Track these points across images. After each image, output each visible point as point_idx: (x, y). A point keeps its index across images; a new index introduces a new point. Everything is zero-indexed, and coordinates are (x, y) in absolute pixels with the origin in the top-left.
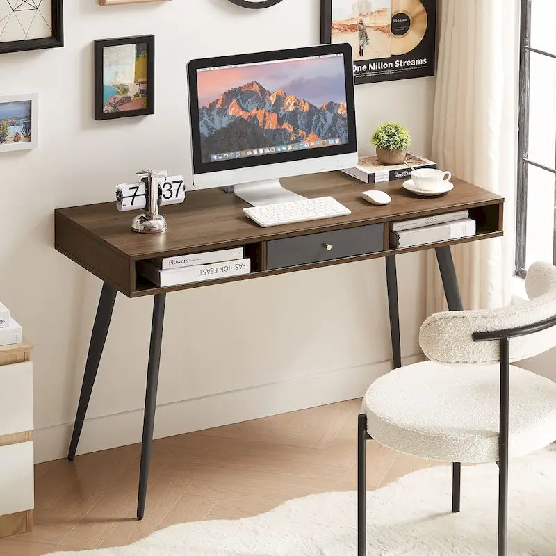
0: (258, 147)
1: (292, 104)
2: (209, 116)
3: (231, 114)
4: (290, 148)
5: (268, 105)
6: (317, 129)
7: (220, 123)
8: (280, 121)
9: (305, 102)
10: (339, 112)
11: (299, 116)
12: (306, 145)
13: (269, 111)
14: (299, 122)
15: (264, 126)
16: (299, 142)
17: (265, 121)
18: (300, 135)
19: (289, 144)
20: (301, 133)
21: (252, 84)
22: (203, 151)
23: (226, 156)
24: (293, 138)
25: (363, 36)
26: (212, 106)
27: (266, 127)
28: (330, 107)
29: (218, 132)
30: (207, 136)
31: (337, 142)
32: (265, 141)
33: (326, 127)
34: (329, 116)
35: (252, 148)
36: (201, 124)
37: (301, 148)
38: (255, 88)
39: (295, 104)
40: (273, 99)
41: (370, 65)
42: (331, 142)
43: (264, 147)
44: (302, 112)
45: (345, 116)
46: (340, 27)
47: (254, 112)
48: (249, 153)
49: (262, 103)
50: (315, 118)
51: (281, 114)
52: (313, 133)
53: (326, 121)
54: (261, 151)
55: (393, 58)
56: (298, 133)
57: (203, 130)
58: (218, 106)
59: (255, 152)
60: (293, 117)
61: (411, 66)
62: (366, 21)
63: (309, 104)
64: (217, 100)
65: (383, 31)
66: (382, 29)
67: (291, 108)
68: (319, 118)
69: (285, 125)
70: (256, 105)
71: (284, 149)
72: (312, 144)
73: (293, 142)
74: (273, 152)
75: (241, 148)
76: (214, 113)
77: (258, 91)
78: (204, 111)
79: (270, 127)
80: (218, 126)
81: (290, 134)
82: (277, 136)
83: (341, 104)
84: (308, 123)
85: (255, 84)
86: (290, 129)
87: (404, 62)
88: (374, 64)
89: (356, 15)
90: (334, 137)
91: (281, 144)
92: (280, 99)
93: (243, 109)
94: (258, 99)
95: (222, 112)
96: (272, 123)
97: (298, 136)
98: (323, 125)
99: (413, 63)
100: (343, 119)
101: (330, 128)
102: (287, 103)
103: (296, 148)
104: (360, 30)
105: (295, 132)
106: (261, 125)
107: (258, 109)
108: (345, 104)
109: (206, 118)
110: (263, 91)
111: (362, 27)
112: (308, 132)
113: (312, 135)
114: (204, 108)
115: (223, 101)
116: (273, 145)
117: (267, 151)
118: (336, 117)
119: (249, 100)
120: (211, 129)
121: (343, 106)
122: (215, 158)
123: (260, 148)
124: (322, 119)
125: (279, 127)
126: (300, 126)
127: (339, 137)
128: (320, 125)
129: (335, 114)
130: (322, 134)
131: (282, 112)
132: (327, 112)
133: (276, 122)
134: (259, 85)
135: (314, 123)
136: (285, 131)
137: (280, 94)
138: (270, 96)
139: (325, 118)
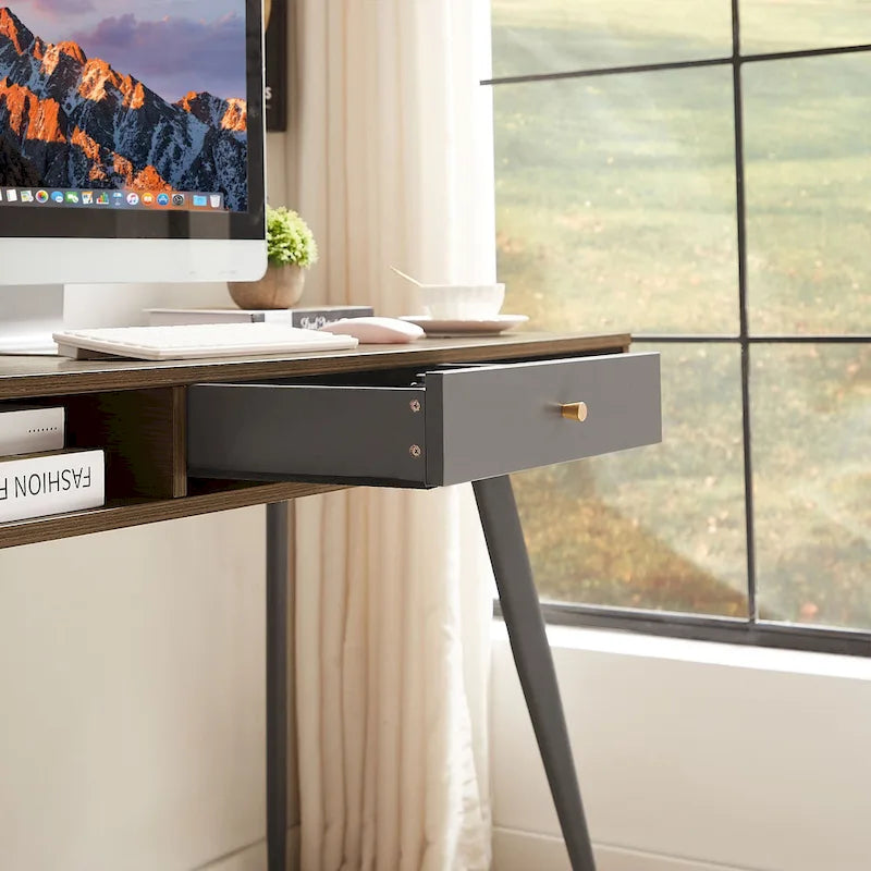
1: (100, 85)
4: (87, 200)
5: (35, 76)
6: (163, 160)
8: (65, 123)
9: (134, 82)
10: (226, 123)
11: (116, 117)
12: (131, 197)
13: (38, 93)
14: (117, 134)
15: (22, 128)
16: (113, 187)
17: (25, 117)
18: (116, 167)
19: (86, 187)
20: (119, 163)
24: (97, 173)
27: (29, 135)
28: (203, 106)
31: (215, 202)
32: (24, 173)
33: (188, 160)
34: (198, 130)
37: (117, 206)
38: (5, 26)
39: (108, 85)
40: (50, 63)
42: (199, 203)
43: (21, 184)
44: (125, 109)
45: (242, 136)
50: (158, 128)
51: (69, 106)
52: (150, 168)
53: (188, 142)
54: (12, 196)
56: (110, 163)
60: (101, 117)
63: (146, 90)
67: (97, 94)
68: (168, 131)
69: (79, 138)
70: (6, 70)
71: (72, 198)
72: (148, 198)
73: (96, 186)
74: (42, 203)
77: (13, 37)
79: (39, 136)
81: (91, 162)
82: (56, 163)
83: (231, 102)
84: (140, 139)
85: (4, 17)
86: (92, 149)
90: (206, 187)
91: (65, 185)
92: (69, 67)
94: (10, 57)
96: (43, 126)
97: (110, 169)
98: (178, 151)
100: (236, 144)
101: (197, 165)
102: (86, 79)
103: (103, 200)
105: (107, 163)
106: (15, 126)
107: (9, 84)
108: (243, 106)
110: (25, 37)
112: (139, 165)
113: (149, 173)
116: (42, 185)
117: (28, 197)
118: (215, 136)
123: (11, 186)
124: (177, 138)
125: (62, 138)
126: (119, 146)
127: (222, 190)
128: (170, 149)
129: (213, 128)
130: (176, 176)
131: (72, 101)
132: (192, 117)
133: (54, 124)
134: (16, 21)
135: (155, 142)
136: (77, 151)
137: (70, 53)
138: (42, 54)
139: (184, 133)
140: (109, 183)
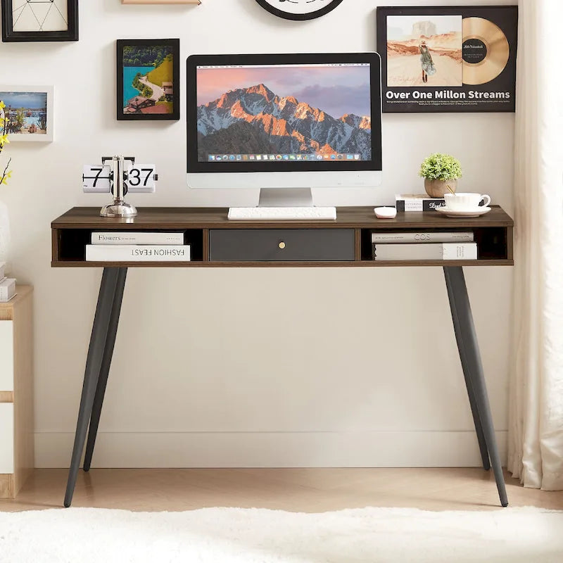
0: (262, 153)
1: (305, 112)
2: (208, 116)
3: (232, 115)
4: (299, 158)
5: (275, 110)
6: (333, 141)
7: (220, 123)
8: (289, 128)
9: (320, 111)
10: (361, 126)
11: (311, 125)
12: (318, 157)
13: (277, 117)
14: (312, 132)
15: (270, 131)
16: (310, 153)
17: (271, 126)
18: (312, 145)
19: (298, 153)
20: (313, 144)
21: (258, 87)
22: (200, 150)
23: (225, 158)
24: (303, 147)
25: (427, 59)
26: (212, 105)
27: (273, 133)
28: (350, 119)
29: (217, 133)
30: (205, 135)
31: (357, 157)
32: (270, 148)
33: (344, 142)
34: (349, 130)
35: (256, 152)
36: (199, 122)
37: (313, 160)
38: (261, 91)
39: (308, 113)
40: (282, 105)
41: (437, 92)
42: (349, 157)
43: (269, 153)
44: (316, 122)
45: (369, 131)
46: (397, 48)
47: (259, 116)
48: (252, 158)
49: (269, 109)
50: (331, 129)
51: (291, 122)
52: (327, 145)
53: (344, 134)
54: (266, 157)
55: (465, 88)
56: (310, 143)
57: (201, 129)
58: (219, 105)
59: (259, 158)
60: (305, 126)
61: (489, 99)
62: (430, 44)
63: (325, 114)
64: (218, 100)
65: (452, 57)
66: (450, 54)
67: (303, 116)
68: (335, 130)
69: (295, 134)
70: (262, 109)
71: (292, 158)
72: (326, 157)
73: (303, 152)
74: (279, 160)
75: (242, 152)
76: (214, 113)
77: (265, 95)
78: (203, 110)
79: (278, 134)
80: (217, 127)
81: (300, 143)
82: (285, 144)
83: (364, 117)
84: (323, 133)
85: (261, 87)
86: (301, 138)
87: (481, 94)
88: (441, 92)
89: (417, 37)
90: (353, 151)
91: (289, 152)
92: (291, 106)
93: (247, 112)
94: (264, 103)
95: (223, 112)
96: (279, 129)
97: (309, 146)
98: (340, 138)
99: (493, 95)
100: (366, 134)
101: (348, 143)
102: (298, 111)
103: (306, 159)
104: (422, 53)
105: (307, 142)
106: (266, 128)
107: (264, 114)
108: (369, 119)
109: (205, 117)
110: (271, 95)
111: (425, 50)
112: (322, 144)
113: (326, 147)
114: (203, 106)
115: (224, 101)
116: (279, 153)
117: (272, 158)
118: (357, 131)
119: (255, 103)
120: (210, 129)
121: (367, 120)
122: (212, 158)
123: (265, 154)
124: (339, 133)
125: (287, 134)
126: (313, 137)
127: (359, 152)
128: (336, 137)
129: (356, 128)
130: (339, 147)
131: (291, 119)
132: (346, 124)
133: (284, 128)
134: (267, 89)
135: (329, 134)
136: (294, 139)
137: (291, 101)
138: (279, 102)
139: (343, 130)
140: (309, 152)
